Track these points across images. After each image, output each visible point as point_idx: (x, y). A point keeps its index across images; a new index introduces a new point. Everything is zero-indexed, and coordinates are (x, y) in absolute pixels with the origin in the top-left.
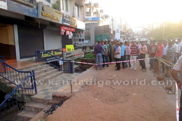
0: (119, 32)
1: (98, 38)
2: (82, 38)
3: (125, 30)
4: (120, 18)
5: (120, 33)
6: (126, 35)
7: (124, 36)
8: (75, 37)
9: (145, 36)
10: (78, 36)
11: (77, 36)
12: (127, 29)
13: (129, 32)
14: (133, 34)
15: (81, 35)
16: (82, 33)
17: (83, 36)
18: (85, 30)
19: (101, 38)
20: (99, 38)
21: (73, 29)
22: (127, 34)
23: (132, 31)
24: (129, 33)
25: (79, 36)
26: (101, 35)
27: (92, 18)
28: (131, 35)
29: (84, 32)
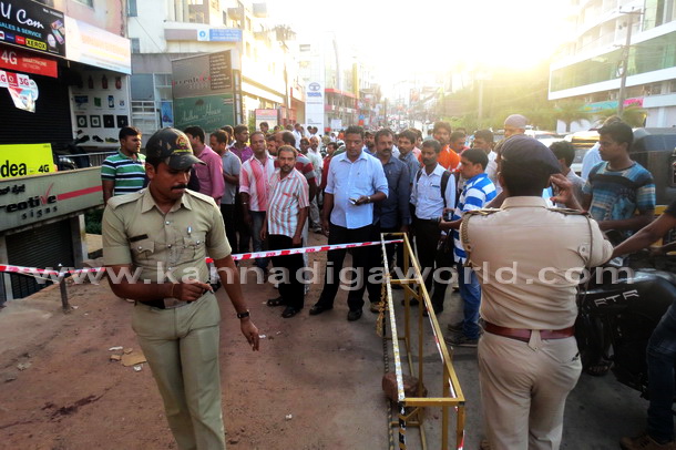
0: (319, 95)
1: (187, 116)
3: (354, 90)
4: (334, 42)
5: (322, 99)
6: (356, 107)
7: (349, 110)
9: (426, 113)
10: (98, 102)
12: (359, 87)
13: (367, 96)
14: (381, 105)
16: (119, 87)
17: (122, 103)
18: (128, 71)
19: (200, 117)
20: (191, 113)
22: (360, 105)
23: (378, 95)
24: (367, 101)
26: (200, 102)
27: (211, 31)
28: (377, 110)
29: (126, 84)
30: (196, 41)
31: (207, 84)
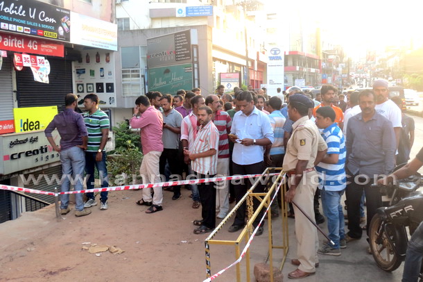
1: (158, 82)
2: (105, 81)
3: (317, 52)
5: (282, 62)
6: (319, 67)
7: (313, 70)
8: (82, 76)
9: (389, 70)
10: (92, 73)
11: (88, 72)
12: (322, 49)
13: (330, 57)
14: (344, 65)
15: (102, 69)
16: (108, 61)
17: (110, 73)
18: (115, 49)
19: (167, 83)
20: (160, 79)
21: (55, 48)
22: (324, 65)
23: (342, 56)
24: (330, 62)
25: (97, 73)
26: (167, 71)
27: (187, 8)
28: (340, 69)
29: (113, 58)
30: (174, 17)
31: (173, 57)
